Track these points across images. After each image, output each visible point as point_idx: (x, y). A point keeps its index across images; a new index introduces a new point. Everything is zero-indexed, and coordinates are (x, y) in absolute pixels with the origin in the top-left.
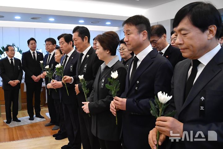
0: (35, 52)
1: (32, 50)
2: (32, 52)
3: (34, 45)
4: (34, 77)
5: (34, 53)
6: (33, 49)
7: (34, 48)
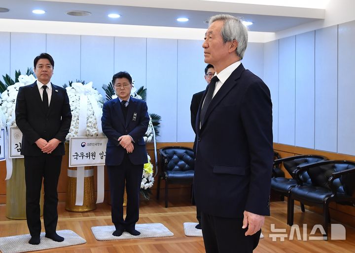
0: (49, 85)
1: (41, 81)
2: (40, 85)
3: (44, 69)
4: (41, 142)
5: (45, 87)
6: (42, 77)
7: (45, 77)
